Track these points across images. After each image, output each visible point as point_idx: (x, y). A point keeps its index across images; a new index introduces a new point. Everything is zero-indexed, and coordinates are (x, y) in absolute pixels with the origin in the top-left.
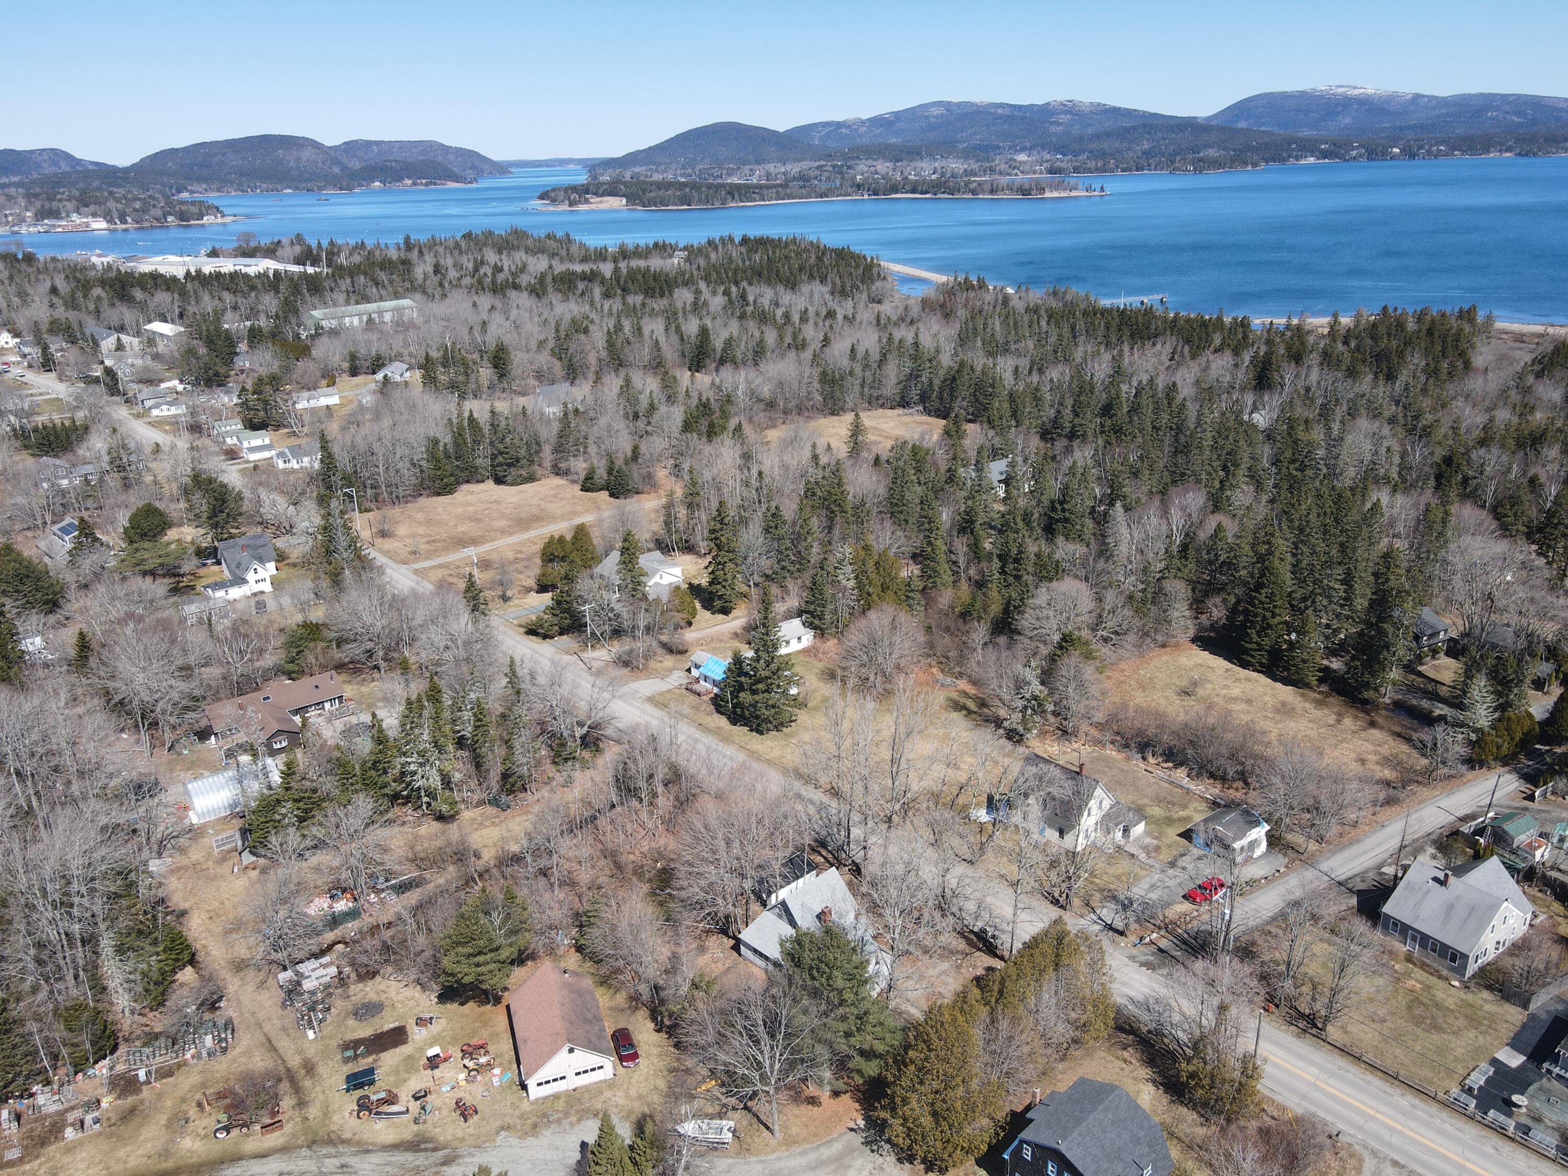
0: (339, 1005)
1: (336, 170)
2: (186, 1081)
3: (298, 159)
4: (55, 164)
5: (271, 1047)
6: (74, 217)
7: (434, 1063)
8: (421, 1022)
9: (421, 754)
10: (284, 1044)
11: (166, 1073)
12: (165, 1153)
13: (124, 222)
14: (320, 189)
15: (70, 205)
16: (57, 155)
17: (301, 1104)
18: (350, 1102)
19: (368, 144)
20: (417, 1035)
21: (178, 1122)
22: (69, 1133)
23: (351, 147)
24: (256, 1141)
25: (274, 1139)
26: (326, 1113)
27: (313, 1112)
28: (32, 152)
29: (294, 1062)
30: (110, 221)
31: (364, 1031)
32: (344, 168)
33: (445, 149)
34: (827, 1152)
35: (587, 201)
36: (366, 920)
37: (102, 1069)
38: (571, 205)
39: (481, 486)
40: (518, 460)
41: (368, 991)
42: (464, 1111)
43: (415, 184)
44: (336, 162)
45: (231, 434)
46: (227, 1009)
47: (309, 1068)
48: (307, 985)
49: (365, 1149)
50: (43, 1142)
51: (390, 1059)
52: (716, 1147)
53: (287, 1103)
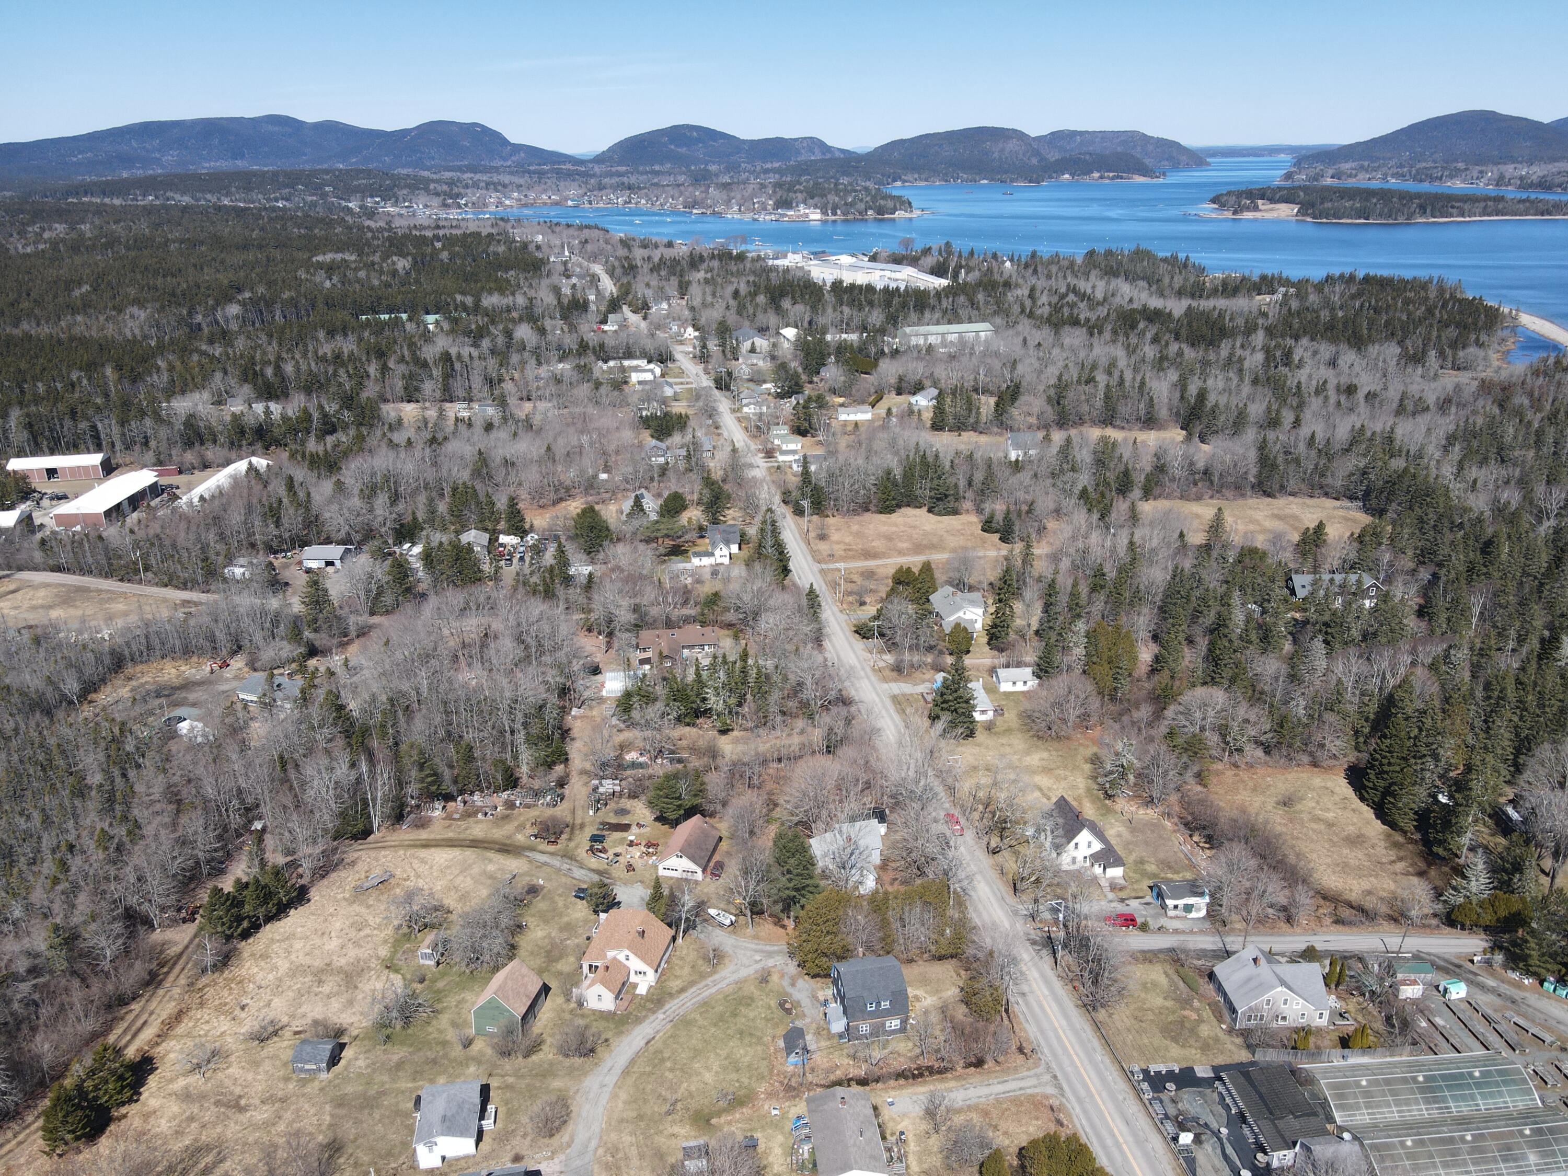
0: (612, 805)
1: (1034, 161)
2: (534, 813)
3: (1002, 151)
4: (811, 150)
5: (573, 812)
6: (802, 206)
7: (631, 844)
8: (639, 825)
9: (716, 689)
10: (579, 813)
11: (528, 806)
12: (509, 837)
13: (834, 214)
14: (1012, 181)
15: (800, 196)
16: (814, 143)
17: (570, 839)
18: (587, 845)
19: (1074, 133)
20: (634, 829)
21: (521, 827)
22: (480, 816)
23: (1057, 137)
24: (544, 846)
25: (551, 848)
26: (577, 847)
27: (572, 844)
28: (796, 140)
29: (578, 821)
30: (825, 213)
31: (613, 820)
32: (1042, 159)
33: (1145, 138)
34: (768, 948)
35: (1256, 208)
36: (650, 771)
37: (505, 795)
38: (1235, 213)
39: (917, 512)
40: (946, 496)
41: (627, 803)
42: (630, 868)
43: (1101, 177)
44: (1036, 153)
45: (778, 436)
46: (567, 790)
47: (582, 826)
48: (601, 790)
49: (582, 866)
50: (470, 816)
51: (617, 835)
52: (721, 925)
53: (564, 836)
